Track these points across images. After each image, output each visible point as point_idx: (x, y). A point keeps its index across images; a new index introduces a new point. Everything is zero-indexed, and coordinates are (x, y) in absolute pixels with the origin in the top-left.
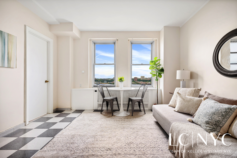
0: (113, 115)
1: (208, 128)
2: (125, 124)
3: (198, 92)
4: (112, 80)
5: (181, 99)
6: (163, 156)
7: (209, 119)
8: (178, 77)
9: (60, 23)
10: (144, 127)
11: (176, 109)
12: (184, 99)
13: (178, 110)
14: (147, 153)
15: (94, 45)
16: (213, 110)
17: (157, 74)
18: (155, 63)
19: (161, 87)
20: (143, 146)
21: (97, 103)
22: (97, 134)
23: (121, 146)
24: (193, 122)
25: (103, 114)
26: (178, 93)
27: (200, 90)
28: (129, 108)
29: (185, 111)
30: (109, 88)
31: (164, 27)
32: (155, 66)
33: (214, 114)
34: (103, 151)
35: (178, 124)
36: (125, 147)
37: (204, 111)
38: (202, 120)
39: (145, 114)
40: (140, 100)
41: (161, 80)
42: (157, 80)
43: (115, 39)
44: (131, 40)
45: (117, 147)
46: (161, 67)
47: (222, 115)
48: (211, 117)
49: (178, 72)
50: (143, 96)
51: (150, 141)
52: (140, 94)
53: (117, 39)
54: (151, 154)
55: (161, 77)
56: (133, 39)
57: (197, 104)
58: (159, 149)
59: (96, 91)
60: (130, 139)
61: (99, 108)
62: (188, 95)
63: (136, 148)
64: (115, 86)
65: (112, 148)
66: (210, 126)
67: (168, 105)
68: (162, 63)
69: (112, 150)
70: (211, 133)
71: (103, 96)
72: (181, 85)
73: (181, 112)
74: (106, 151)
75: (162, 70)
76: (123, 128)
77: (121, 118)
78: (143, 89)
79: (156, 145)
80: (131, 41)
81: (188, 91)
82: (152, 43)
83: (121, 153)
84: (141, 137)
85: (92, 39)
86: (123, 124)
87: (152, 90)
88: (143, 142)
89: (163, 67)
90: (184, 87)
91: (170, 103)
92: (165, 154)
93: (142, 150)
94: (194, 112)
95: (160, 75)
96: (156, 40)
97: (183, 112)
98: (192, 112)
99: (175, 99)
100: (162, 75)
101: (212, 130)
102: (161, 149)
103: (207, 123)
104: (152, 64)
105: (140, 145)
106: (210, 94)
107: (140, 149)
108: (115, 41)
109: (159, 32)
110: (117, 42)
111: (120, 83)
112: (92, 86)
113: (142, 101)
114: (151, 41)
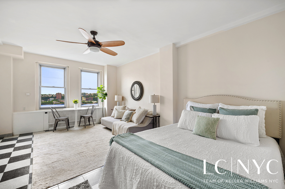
8: (116, 100)
9: (3, 44)
11: (115, 117)
12: (118, 112)
15: (40, 68)
16: (127, 114)
17: (103, 97)
18: (101, 89)
19: (106, 106)
21: (48, 124)
24: (121, 121)
26: (116, 109)
27: (126, 107)
28: (80, 124)
31: (108, 65)
32: (101, 91)
35: (118, 122)
38: (124, 118)
39: (94, 126)
40: (91, 116)
41: (106, 101)
42: (103, 101)
43: (66, 66)
46: (105, 92)
48: (127, 117)
49: (116, 96)
50: (92, 114)
52: (90, 112)
53: (68, 66)
55: (105, 99)
56: (83, 68)
57: (123, 113)
59: (46, 113)
61: (50, 128)
62: (121, 110)
64: (65, 107)
66: (126, 120)
68: (106, 88)
72: (118, 104)
73: (117, 118)
75: (106, 94)
78: (92, 108)
81: (121, 107)
85: (39, 62)
87: (99, 109)
89: (107, 92)
90: (119, 105)
91: (112, 115)
95: (104, 98)
96: (101, 72)
98: (121, 117)
99: (114, 112)
100: (106, 97)
104: (98, 89)
106: (128, 108)
109: (104, 67)
110: (67, 68)
111: (75, 104)
112: (38, 108)
113: (92, 116)
114: (98, 72)
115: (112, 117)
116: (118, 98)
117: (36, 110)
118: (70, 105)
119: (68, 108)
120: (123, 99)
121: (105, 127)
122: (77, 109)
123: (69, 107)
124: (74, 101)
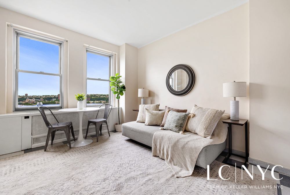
0: (70, 148)
1: (177, 130)
2: (98, 152)
3: (158, 107)
4: (22, 98)
5: (150, 114)
6: (153, 161)
7: (177, 124)
10: (120, 147)
11: (147, 122)
12: (152, 114)
13: (149, 124)
14: (141, 165)
15: (17, 37)
16: (178, 118)
17: (119, 91)
18: (116, 80)
20: (134, 162)
21: (31, 136)
22: (71, 175)
23: (115, 171)
24: (164, 129)
25: (51, 150)
26: (144, 109)
27: (159, 105)
29: (154, 123)
30: (54, 111)
31: (126, 44)
32: (115, 83)
33: (179, 120)
34: (100, 184)
35: (159, 132)
36: (119, 169)
37: (173, 119)
38: (173, 125)
39: (110, 136)
41: (123, 98)
42: (118, 98)
43: (63, 39)
44: (87, 46)
45: (112, 174)
46: (121, 84)
47: (183, 120)
48: (177, 122)
49: (140, 90)
50: (105, 117)
51: (136, 156)
53: (67, 40)
54: (144, 164)
56: (91, 46)
57: (162, 116)
58: (146, 159)
59: (27, 117)
60: (118, 162)
61: (33, 145)
62: (154, 110)
63: (129, 166)
65: (108, 177)
66: (178, 128)
67: (136, 121)
68: (123, 79)
69: (109, 178)
70: (180, 132)
71: (47, 124)
72: (142, 102)
73: (151, 124)
74: (104, 183)
75: (124, 87)
76: (99, 156)
77: (84, 147)
78: (104, 108)
79: (142, 157)
80: (86, 48)
81: (151, 107)
82: (110, 57)
83: (120, 176)
84: (125, 157)
85: (14, 25)
86: (96, 153)
87: (113, 109)
88: (131, 159)
89: (124, 84)
90: (144, 104)
91: (138, 119)
92: (153, 160)
93: (135, 165)
94: (160, 123)
95: (121, 93)
96: (115, 54)
97: (152, 124)
98: (159, 123)
99: (142, 115)
100: (124, 92)
101: (180, 130)
102: (148, 158)
103: (176, 126)
104: (111, 80)
105: (131, 163)
106: (169, 108)
107: (133, 165)
108: (63, 42)
109: (119, 47)
110: (65, 43)
111: (79, 102)
112: (12, 109)
113: (105, 122)
114: (109, 54)
115: (138, 122)
116: (144, 93)
117: (8, 112)
118: (70, 104)
119: (65, 108)
120: (151, 94)
121: (127, 138)
122: (83, 110)
123: (67, 107)
124: (78, 96)
